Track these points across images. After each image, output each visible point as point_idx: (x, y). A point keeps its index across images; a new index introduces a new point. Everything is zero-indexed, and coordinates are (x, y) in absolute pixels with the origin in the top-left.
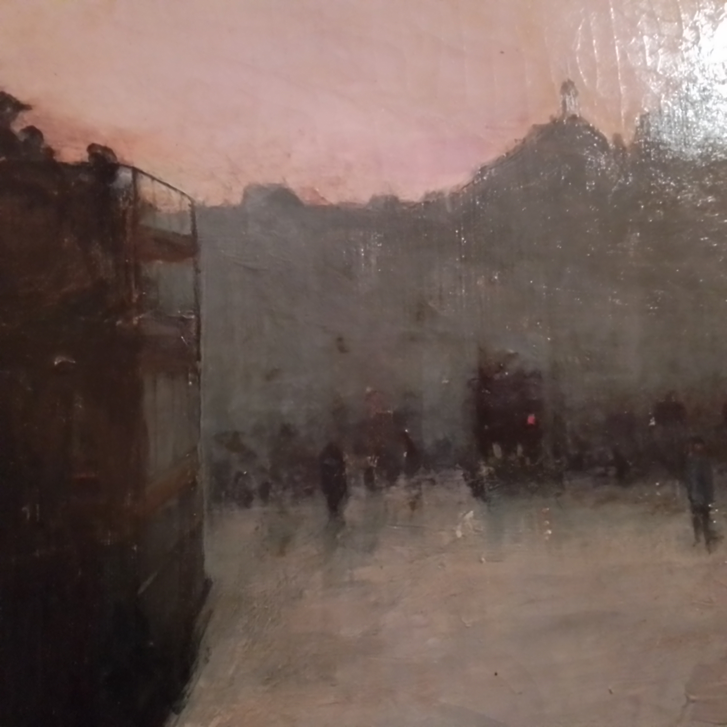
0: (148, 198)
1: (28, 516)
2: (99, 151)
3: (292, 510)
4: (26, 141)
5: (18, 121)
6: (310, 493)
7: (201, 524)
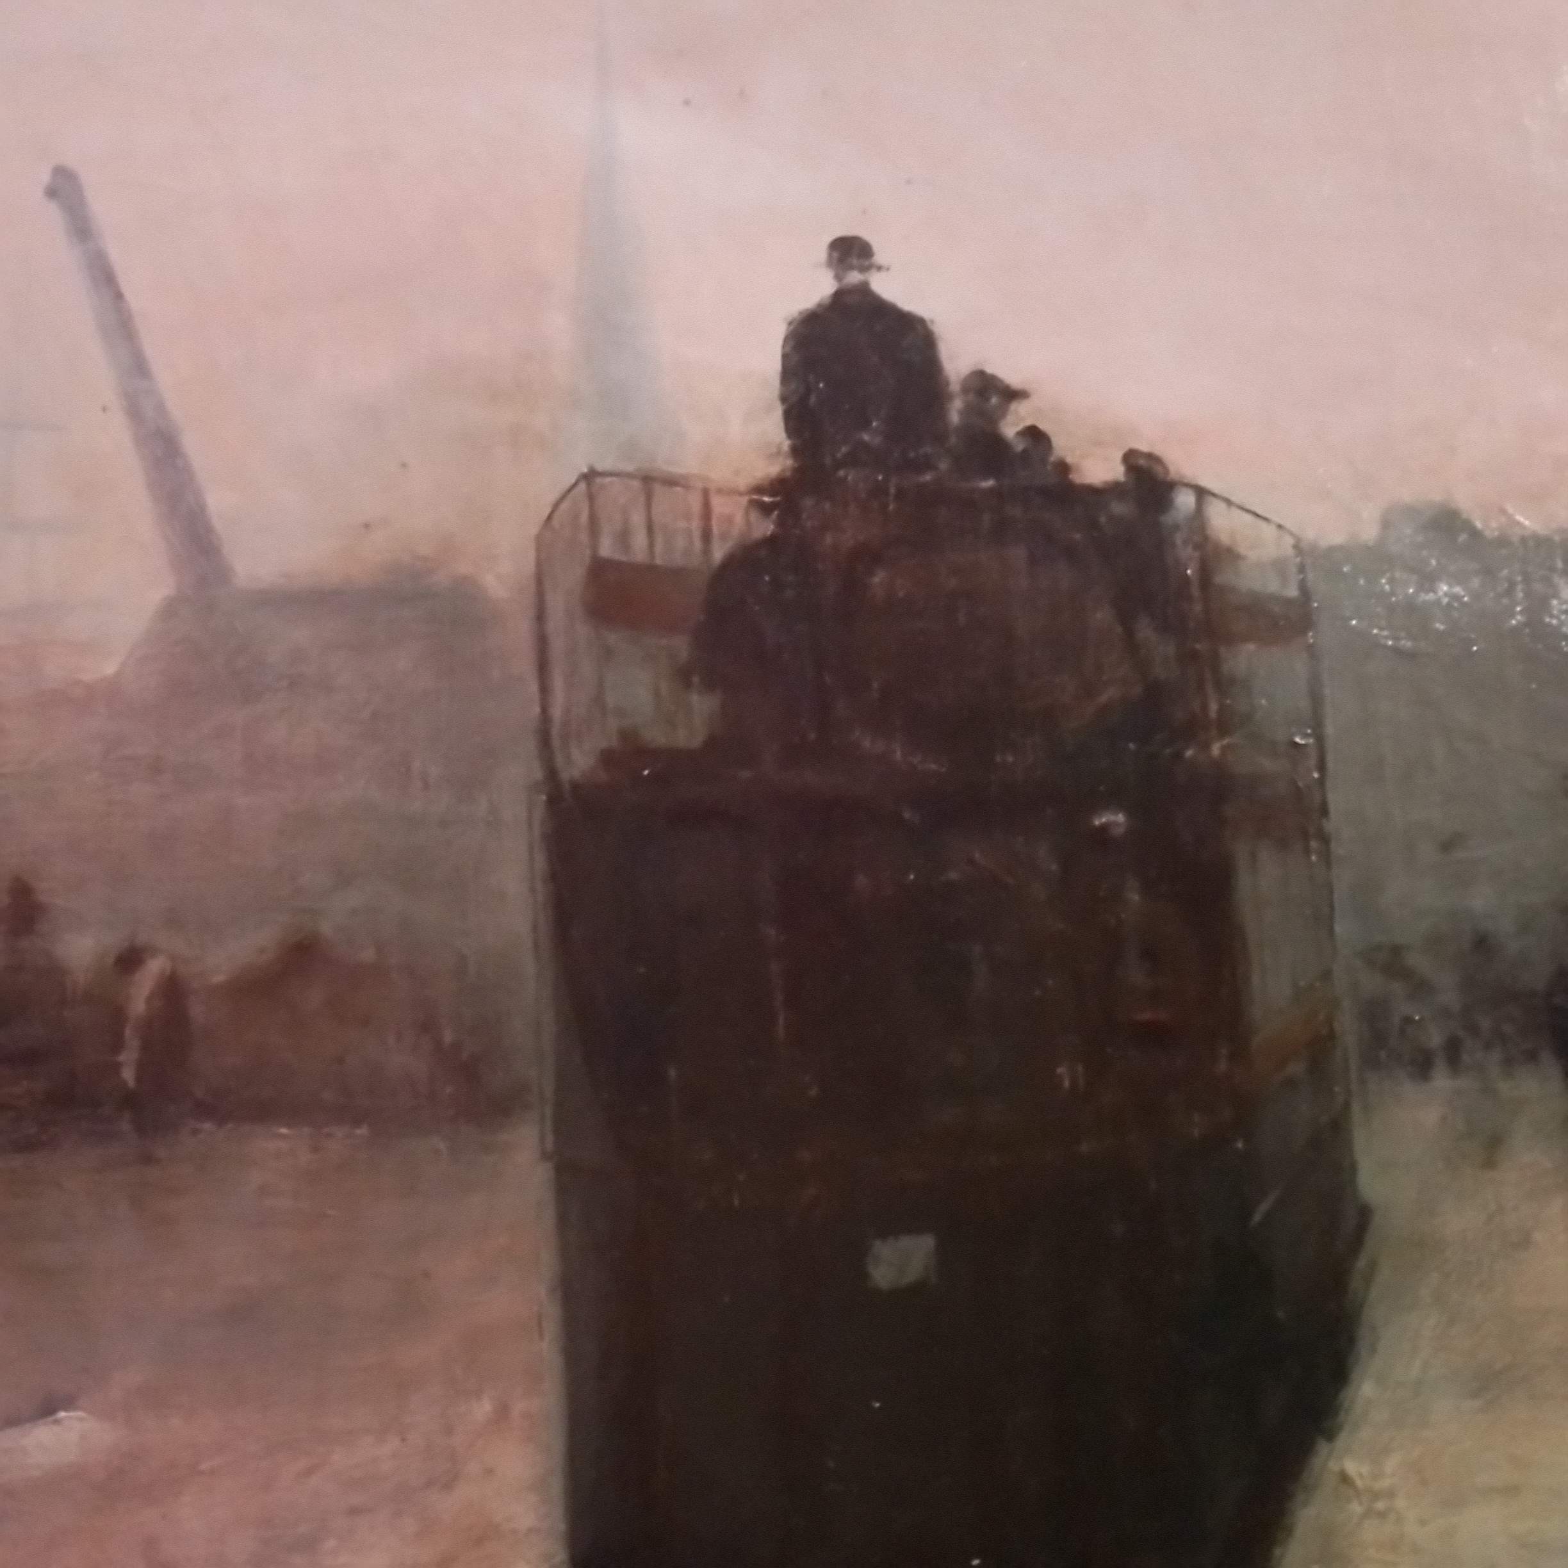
0: (1225, 539)
1: (1067, 1083)
2: (1142, 462)
3: (1504, 1087)
4: (1024, 451)
5: (1010, 418)
6: (1532, 1057)
7: (1347, 1106)
